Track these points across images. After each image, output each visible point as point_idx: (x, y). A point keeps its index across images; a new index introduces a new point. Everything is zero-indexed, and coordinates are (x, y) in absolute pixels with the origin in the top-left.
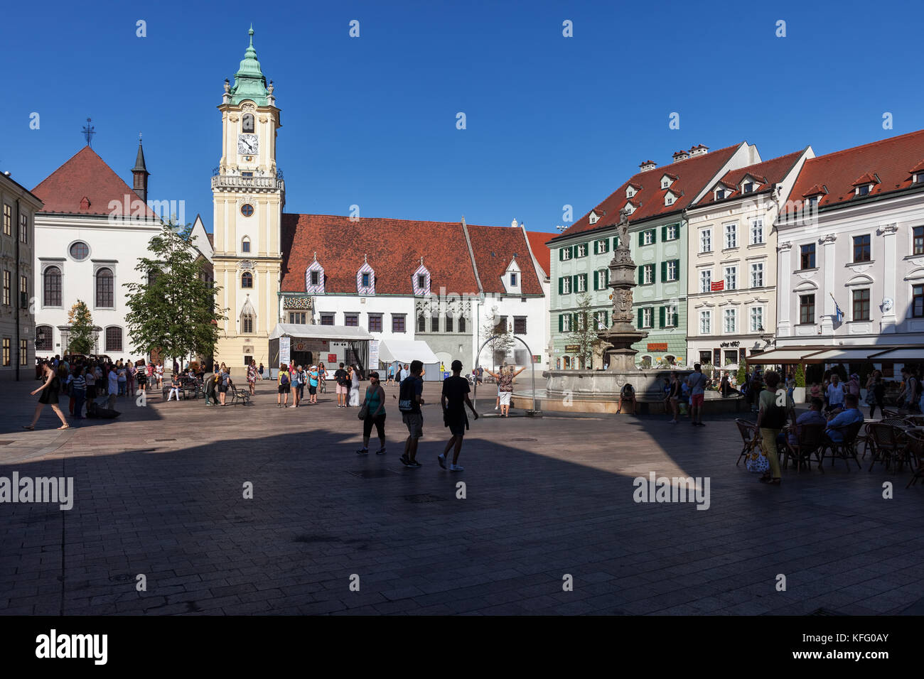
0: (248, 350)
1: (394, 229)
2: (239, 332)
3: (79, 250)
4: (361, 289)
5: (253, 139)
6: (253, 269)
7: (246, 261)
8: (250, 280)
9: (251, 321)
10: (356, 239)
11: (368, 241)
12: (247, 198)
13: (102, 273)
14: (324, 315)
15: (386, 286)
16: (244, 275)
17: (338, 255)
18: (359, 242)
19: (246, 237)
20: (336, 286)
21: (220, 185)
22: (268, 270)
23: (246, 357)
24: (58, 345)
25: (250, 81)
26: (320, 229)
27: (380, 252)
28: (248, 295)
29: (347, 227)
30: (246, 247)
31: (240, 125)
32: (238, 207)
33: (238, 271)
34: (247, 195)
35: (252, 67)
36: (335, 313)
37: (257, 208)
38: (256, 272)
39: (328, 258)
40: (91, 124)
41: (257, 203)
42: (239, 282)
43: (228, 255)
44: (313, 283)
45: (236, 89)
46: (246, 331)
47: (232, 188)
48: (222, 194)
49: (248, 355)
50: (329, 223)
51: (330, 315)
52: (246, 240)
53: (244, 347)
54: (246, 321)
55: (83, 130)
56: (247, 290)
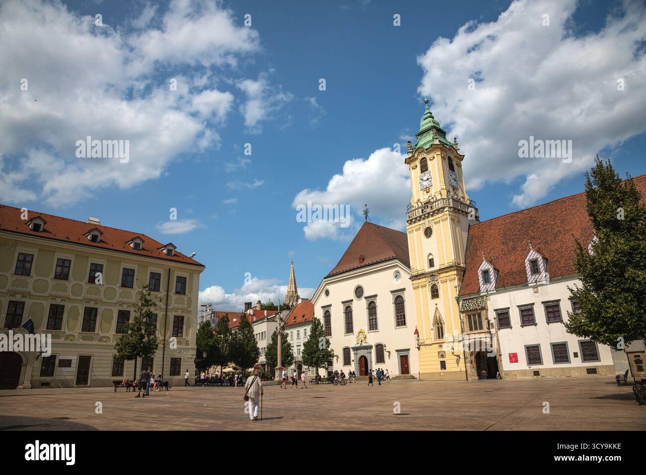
0: (443, 356)
1: (572, 206)
2: (433, 339)
3: (359, 291)
4: (531, 278)
5: (428, 175)
6: (437, 280)
7: (432, 275)
8: (437, 291)
9: (442, 328)
10: (531, 228)
11: (543, 226)
12: (426, 223)
13: (371, 305)
14: (499, 312)
15: (560, 269)
16: (432, 288)
17: (514, 249)
18: (535, 230)
19: (430, 254)
20: (507, 280)
21: (409, 219)
22: (447, 278)
23: (441, 362)
24: (353, 361)
25: (425, 135)
26: (499, 229)
27: (556, 234)
28: (436, 304)
29: (525, 219)
30: (431, 263)
31: (419, 169)
32: (422, 232)
33: (427, 285)
34: (427, 220)
35: (426, 124)
36: (509, 308)
37: (434, 228)
38: (440, 282)
39: (504, 254)
40: (367, 208)
41: (433, 224)
42: (429, 294)
43: (420, 272)
44: (486, 282)
45: (416, 145)
46: (439, 338)
47: (416, 219)
48: (411, 226)
49: (442, 359)
50: (508, 221)
51: (504, 311)
52: (431, 257)
53: (439, 352)
54: (438, 328)
55: (364, 213)
56: (436, 300)
